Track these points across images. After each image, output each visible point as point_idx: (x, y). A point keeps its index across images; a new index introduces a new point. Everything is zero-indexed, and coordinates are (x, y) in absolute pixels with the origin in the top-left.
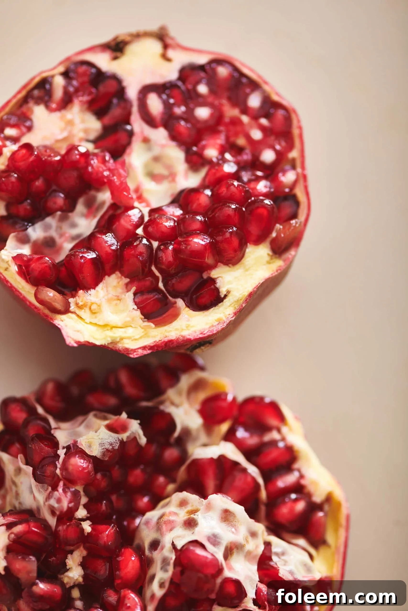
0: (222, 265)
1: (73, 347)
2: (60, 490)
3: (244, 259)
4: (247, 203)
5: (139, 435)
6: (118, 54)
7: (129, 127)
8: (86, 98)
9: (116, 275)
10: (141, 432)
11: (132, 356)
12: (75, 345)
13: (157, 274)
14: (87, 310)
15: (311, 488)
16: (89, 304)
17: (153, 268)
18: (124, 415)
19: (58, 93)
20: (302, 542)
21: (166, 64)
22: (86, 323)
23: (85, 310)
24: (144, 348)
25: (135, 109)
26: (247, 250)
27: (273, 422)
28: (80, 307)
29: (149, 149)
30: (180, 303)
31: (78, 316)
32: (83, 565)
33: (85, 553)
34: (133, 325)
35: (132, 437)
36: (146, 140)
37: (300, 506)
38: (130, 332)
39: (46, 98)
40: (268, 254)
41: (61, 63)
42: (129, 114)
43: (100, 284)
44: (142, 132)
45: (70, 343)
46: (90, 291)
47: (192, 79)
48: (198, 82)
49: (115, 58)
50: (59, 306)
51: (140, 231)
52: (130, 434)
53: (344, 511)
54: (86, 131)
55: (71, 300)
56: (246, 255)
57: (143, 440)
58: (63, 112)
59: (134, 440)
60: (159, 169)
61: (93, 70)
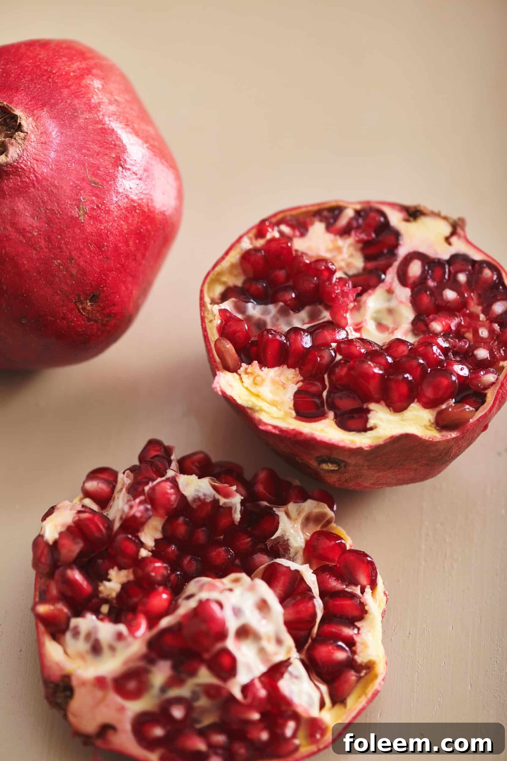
0: (384, 404)
1: (217, 393)
2: (138, 500)
3: (406, 411)
4: (436, 367)
5: (236, 508)
6: (411, 219)
7: (383, 276)
8: (363, 236)
9: (296, 371)
10: (239, 507)
11: (261, 427)
12: (220, 393)
13: (327, 383)
14: (251, 379)
15: (359, 648)
16: (256, 374)
17: (326, 376)
18: (234, 488)
19: (343, 221)
20: (324, 688)
21: (446, 245)
22: (243, 386)
23: (249, 376)
24: (275, 427)
25: (396, 264)
26: (412, 405)
27: (363, 579)
28: (246, 373)
29: (389, 300)
30: (331, 414)
31: (241, 379)
32: (125, 587)
33: (131, 577)
34: (279, 407)
35: (229, 505)
36: (390, 291)
37: (341, 656)
38: (273, 410)
39: (331, 221)
40: (430, 421)
41: (360, 203)
42: (390, 265)
43: (276, 367)
44: (391, 284)
45: (216, 388)
46: (265, 368)
47: (458, 266)
48: (461, 271)
49: (407, 220)
50: (230, 362)
51: (334, 345)
52: (229, 502)
53: (376, 685)
54: (349, 265)
55: (244, 365)
56: (410, 408)
57: (237, 516)
58: (338, 237)
59: (229, 509)
60: (388, 322)
61: (382, 219)
